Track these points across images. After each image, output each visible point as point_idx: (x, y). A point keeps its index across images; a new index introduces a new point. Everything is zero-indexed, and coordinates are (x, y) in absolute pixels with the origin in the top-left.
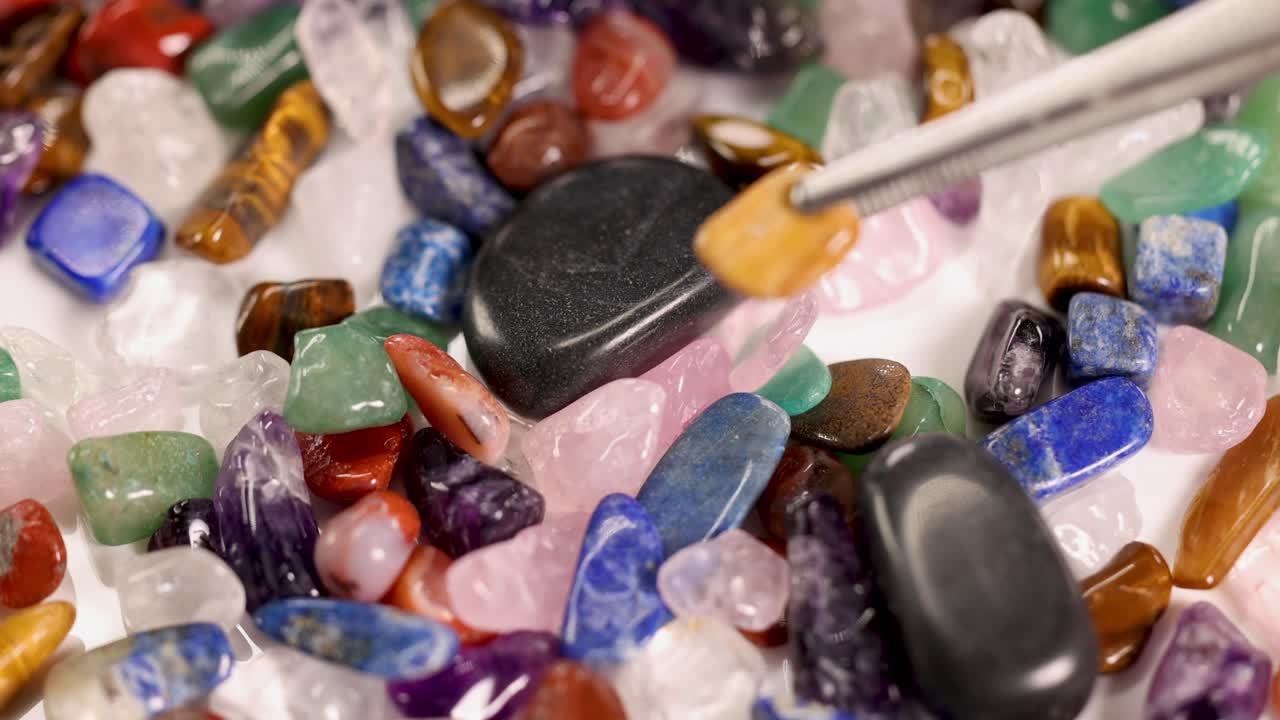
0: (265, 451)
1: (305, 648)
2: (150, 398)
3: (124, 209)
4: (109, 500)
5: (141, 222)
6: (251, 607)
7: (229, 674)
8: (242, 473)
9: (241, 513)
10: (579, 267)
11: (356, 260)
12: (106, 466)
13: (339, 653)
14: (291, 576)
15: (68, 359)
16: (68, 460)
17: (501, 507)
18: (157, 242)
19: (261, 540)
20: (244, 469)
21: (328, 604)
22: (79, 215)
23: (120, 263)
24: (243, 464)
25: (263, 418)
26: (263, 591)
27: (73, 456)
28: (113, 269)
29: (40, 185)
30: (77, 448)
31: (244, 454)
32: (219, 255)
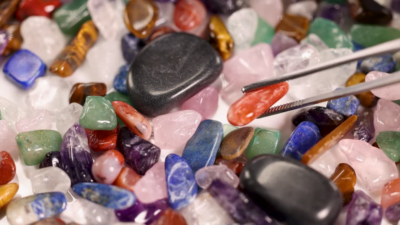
0: (76, 136)
1: (88, 199)
2: (41, 119)
3: (34, 60)
4: (29, 151)
5: (39, 64)
6: (72, 185)
7: (65, 208)
8: (69, 144)
9: (69, 156)
10: (165, 70)
11: (107, 76)
12: (28, 141)
13: (99, 201)
14: (84, 176)
15: (16, 107)
16: (16, 139)
17: (147, 152)
18: (44, 71)
19: (75, 164)
20: (69, 142)
21: (95, 184)
22: (19, 62)
23: (32, 77)
24: (69, 140)
25: (75, 126)
26: (76, 180)
27: (17, 138)
28: (30, 79)
29: (7, 53)
30: (19, 135)
31: (69, 137)
32: (63, 75)
